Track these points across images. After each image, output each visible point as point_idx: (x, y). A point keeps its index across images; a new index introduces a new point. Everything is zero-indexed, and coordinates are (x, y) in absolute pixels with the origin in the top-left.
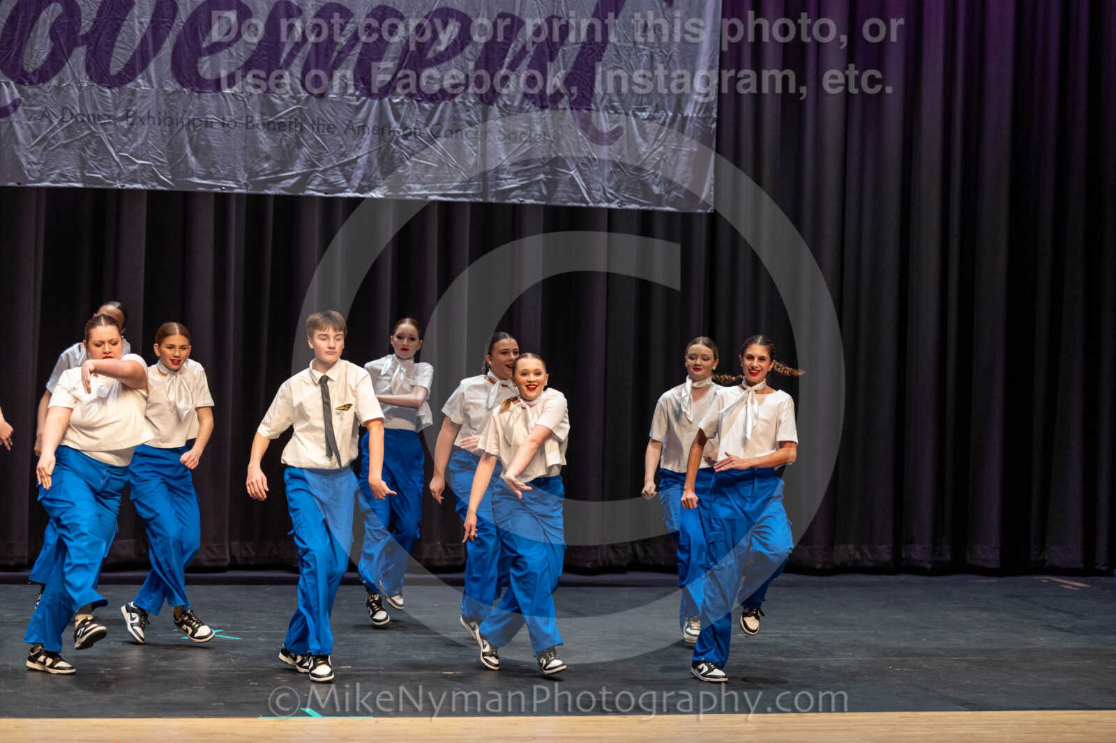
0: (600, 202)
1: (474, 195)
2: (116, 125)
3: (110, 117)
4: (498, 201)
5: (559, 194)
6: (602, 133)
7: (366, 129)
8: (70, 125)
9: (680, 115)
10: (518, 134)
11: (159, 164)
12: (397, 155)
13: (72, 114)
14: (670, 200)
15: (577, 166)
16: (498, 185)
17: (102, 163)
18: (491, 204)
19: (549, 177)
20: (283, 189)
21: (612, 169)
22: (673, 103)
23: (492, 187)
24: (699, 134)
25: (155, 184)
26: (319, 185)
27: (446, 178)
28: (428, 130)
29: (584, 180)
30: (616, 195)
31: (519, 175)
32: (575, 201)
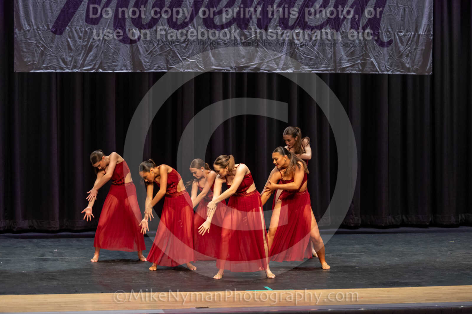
0: (384, 71)
1: (331, 70)
2: (180, 46)
3: (178, 42)
4: (341, 72)
5: (367, 69)
6: (384, 42)
7: (285, 44)
8: (161, 46)
9: (417, 34)
10: (349, 44)
11: (198, 61)
12: (298, 54)
13: (162, 41)
14: (414, 70)
15: (374, 57)
16: (341, 65)
17: (175, 62)
18: (338, 74)
19: (362, 61)
20: (250, 70)
21: (388, 57)
22: (414, 29)
23: (339, 66)
24: (425, 41)
25: (197, 69)
26: (266, 68)
27: (319, 63)
28: (311, 43)
29: (377, 63)
30: (391, 68)
31: (350, 61)
32: (373, 71)
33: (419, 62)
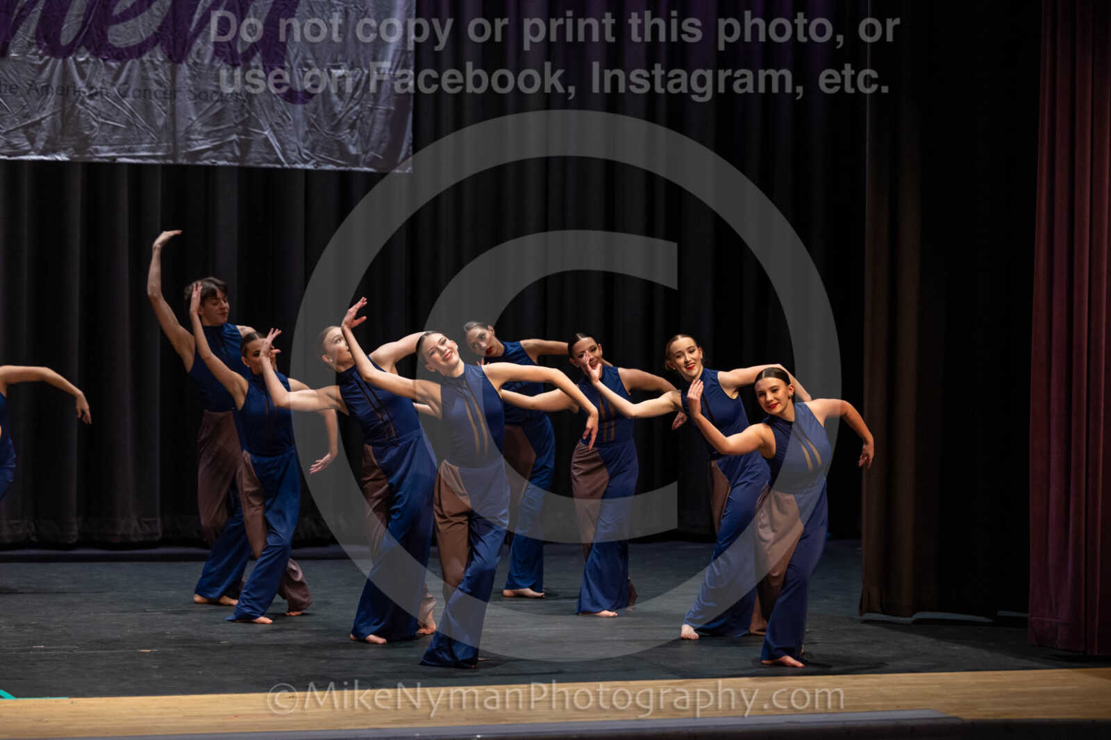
0: (295, 163)
1: (164, 157)
4: (189, 163)
5: (253, 155)
7: (50, 89)
10: (209, 93)
12: (83, 116)
14: (367, 160)
15: (271, 126)
18: (182, 166)
19: (243, 137)
21: (307, 129)
23: (183, 148)
27: (134, 139)
28: (115, 90)
29: (279, 141)
30: (312, 155)
31: (211, 135)
32: (269, 162)
33: (381, 142)
